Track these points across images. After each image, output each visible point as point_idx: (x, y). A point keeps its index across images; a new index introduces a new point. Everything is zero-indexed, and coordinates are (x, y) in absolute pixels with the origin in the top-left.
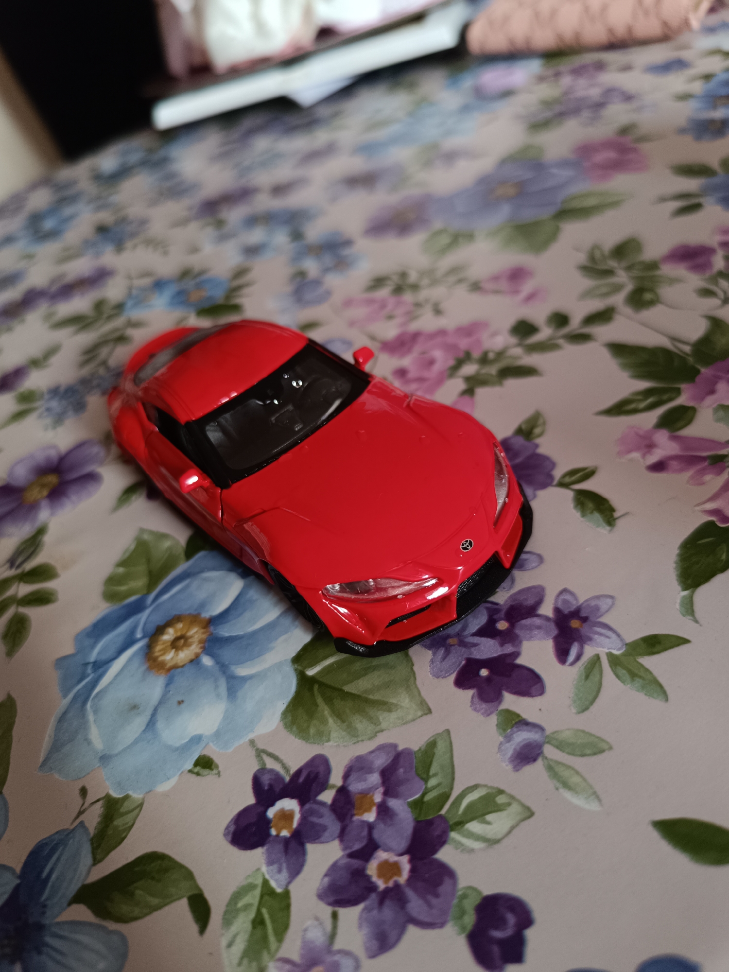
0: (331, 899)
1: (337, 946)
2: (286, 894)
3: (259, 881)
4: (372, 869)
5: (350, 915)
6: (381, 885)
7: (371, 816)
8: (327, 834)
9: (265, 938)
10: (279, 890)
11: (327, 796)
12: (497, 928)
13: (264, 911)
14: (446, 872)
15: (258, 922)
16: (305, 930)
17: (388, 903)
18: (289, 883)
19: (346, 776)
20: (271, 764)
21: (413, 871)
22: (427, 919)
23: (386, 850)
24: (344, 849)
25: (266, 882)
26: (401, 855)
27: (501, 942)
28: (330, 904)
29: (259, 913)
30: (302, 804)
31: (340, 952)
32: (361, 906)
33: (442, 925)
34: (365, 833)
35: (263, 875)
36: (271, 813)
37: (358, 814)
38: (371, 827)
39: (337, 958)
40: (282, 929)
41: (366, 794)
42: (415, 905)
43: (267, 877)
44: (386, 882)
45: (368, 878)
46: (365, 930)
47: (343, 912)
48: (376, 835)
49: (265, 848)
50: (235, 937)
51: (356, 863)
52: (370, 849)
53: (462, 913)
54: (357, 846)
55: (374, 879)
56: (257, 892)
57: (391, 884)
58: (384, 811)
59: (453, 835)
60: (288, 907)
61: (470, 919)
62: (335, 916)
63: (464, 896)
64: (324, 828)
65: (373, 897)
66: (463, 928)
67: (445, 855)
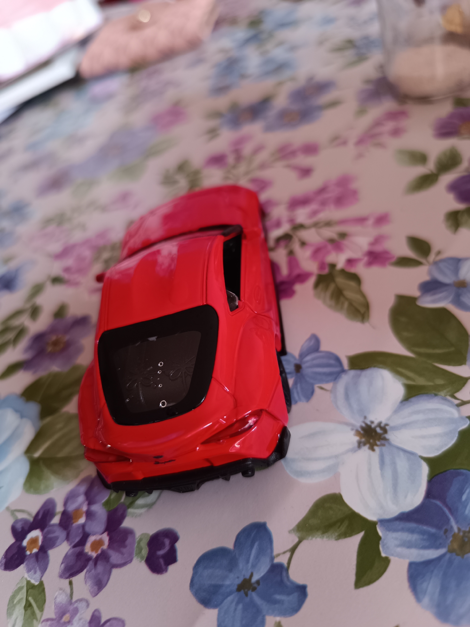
0: (67, 575)
1: (75, 599)
2: (41, 584)
3: (25, 583)
4: (88, 549)
5: (79, 579)
6: (94, 555)
7: (82, 520)
8: (59, 541)
9: (33, 613)
10: (36, 583)
11: (56, 520)
12: (160, 550)
13: (30, 599)
14: (129, 532)
15: (28, 606)
16: (56, 598)
17: (99, 563)
18: (42, 577)
19: (65, 504)
20: (20, 516)
21: (110, 540)
22: (123, 562)
23: (93, 535)
24: (70, 545)
25: (28, 583)
26: (103, 533)
27: (164, 557)
28: (67, 578)
29: (27, 600)
30: (42, 530)
31: (76, 601)
32: (85, 571)
33: (131, 561)
34: (80, 530)
35: (26, 579)
36: (25, 543)
37: (76, 522)
38: (83, 526)
39: (75, 606)
40: (41, 604)
41: (77, 510)
42: (115, 557)
43: (29, 579)
44: (96, 552)
45: (86, 554)
46: (89, 583)
47: (75, 579)
48: (87, 529)
49: (25, 564)
50: (17, 618)
51: (78, 549)
52: (84, 539)
53: (140, 550)
54: (77, 540)
55: (90, 553)
56: (25, 590)
57: (99, 552)
58: (89, 515)
59: (130, 510)
60: (43, 590)
61: (145, 552)
62: (71, 583)
63: (140, 540)
64: (57, 538)
65: (91, 563)
66: (142, 558)
67: (127, 523)
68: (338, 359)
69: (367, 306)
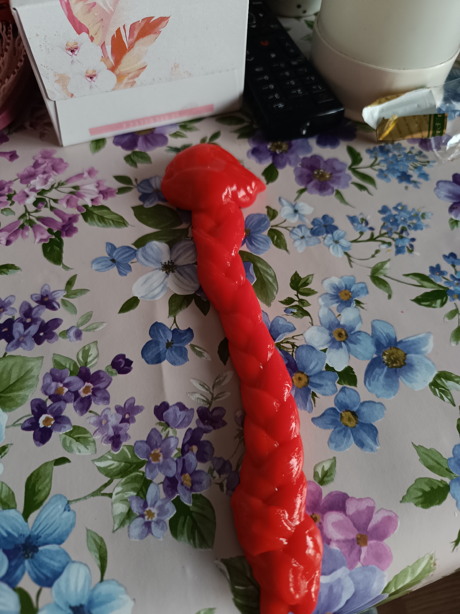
0: (85, 411)
1: (100, 413)
2: (75, 427)
3: (64, 436)
4: (83, 395)
5: (94, 407)
6: (90, 394)
7: (66, 390)
8: (62, 407)
9: (85, 438)
10: (72, 429)
11: (49, 403)
12: (121, 365)
13: (75, 436)
14: (98, 373)
15: (78, 439)
16: (90, 423)
17: (96, 393)
18: (71, 425)
19: (46, 394)
20: (22, 421)
21: (91, 383)
22: (108, 383)
23: (80, 389)
24: (71, 402)
25: (66, 434)
26: (84, 384)
27: (125, 365)
28: (86, 412)
29: (74, 438)
30: (45, 413)
31: (102, 413)
32: (92, 402)
33: (111, 379)
34: (70, 393)
35: (63, 434)
36: (42, 426)
37: (63, 394)
38: (69, 391)
39: (103, 414)
40: (85, 431)
41: (57, 389)
42: (101, 385)
43: (64, 433)
44: (90, 392)
45: (85, 397)
46: (100, 403)
47: (91, 409)
48: (73, 390)
49: (54, 431)
50: (78, 449)
51: (78, 400)
52: (76, 394)
53: (112, 373)
54: (73, 398)
55: (87, 395)
56: (67, 437)
57: (91, 391)
58: (66, 385)
59: (88, 366)
60: (79, 427)
61: (114, 371)
62: (91, 412)
63: (108, 370)
64: (60, 407)
65: (92, 397)
66: (116, 374)
67: (92, 371)
68: (129, 247)
69: (122, 218)
